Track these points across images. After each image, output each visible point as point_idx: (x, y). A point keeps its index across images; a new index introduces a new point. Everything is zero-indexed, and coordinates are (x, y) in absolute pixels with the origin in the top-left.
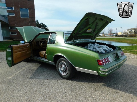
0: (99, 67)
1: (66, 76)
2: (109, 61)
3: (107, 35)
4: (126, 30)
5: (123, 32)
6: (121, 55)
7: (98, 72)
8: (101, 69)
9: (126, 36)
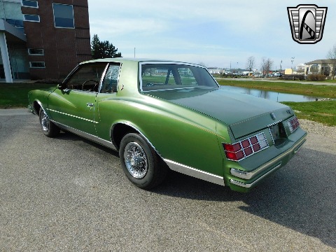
0: (229, 166)
1: (143, 181)
2: (257, 147)
3: (259, 74)
4: (303, 65)
5: (297, 68)
6: (291, 129)
7: (225, 180)
8: (233, 171)
9: (301, 78)
